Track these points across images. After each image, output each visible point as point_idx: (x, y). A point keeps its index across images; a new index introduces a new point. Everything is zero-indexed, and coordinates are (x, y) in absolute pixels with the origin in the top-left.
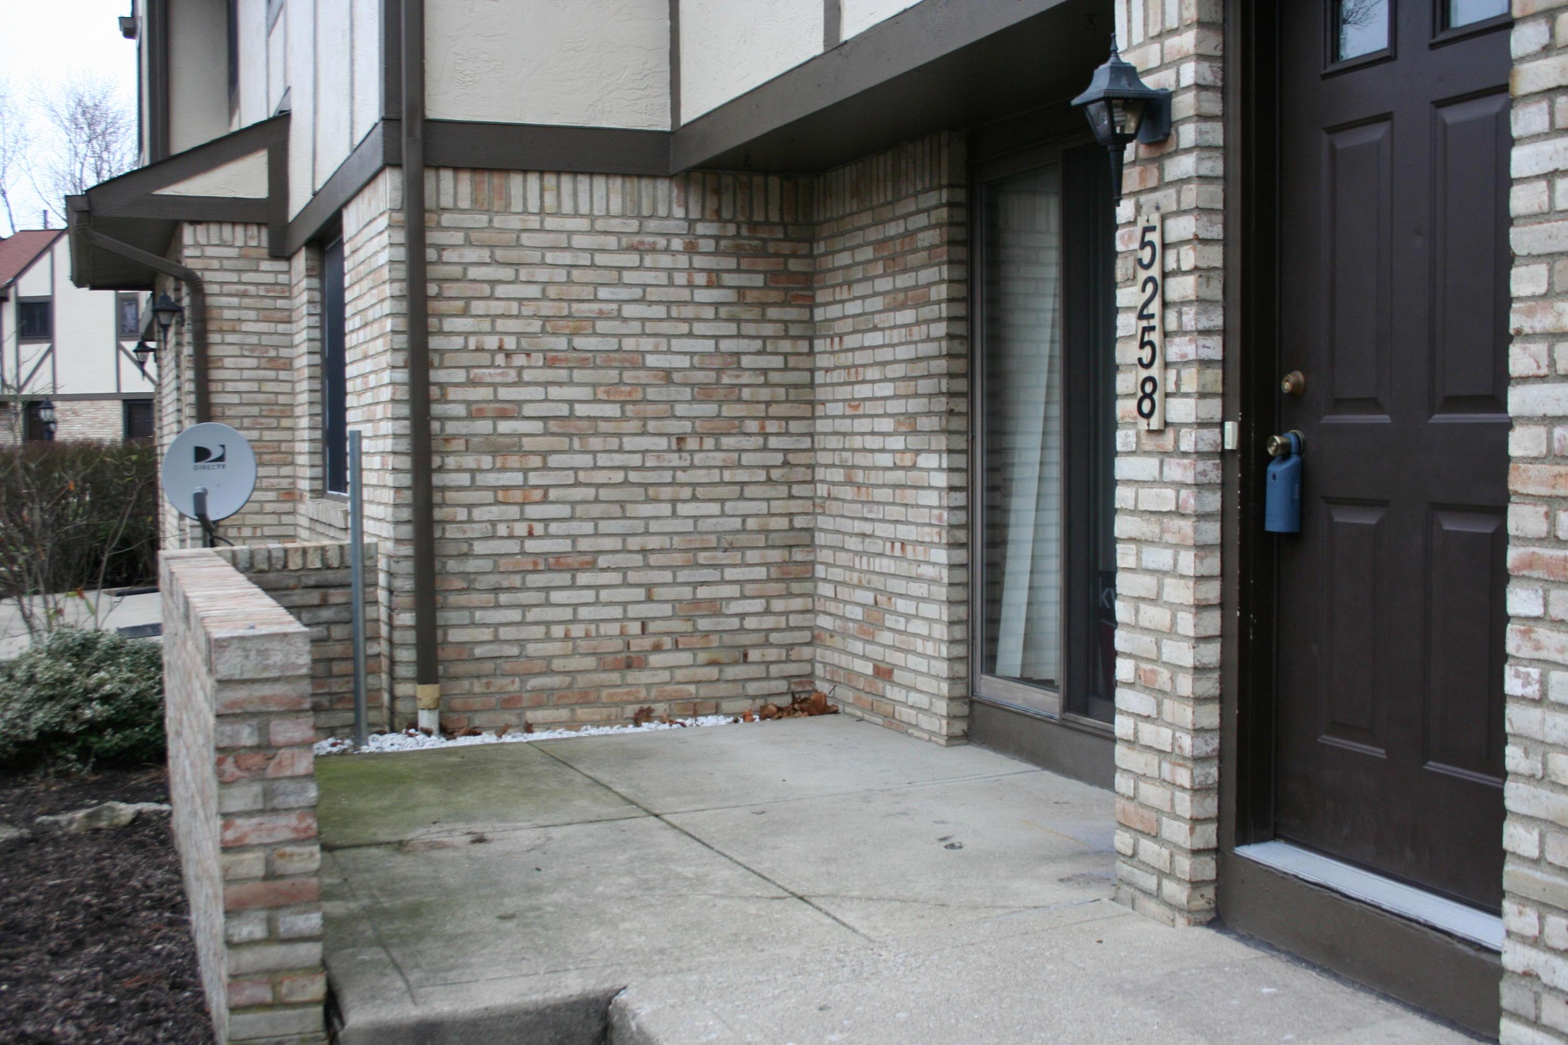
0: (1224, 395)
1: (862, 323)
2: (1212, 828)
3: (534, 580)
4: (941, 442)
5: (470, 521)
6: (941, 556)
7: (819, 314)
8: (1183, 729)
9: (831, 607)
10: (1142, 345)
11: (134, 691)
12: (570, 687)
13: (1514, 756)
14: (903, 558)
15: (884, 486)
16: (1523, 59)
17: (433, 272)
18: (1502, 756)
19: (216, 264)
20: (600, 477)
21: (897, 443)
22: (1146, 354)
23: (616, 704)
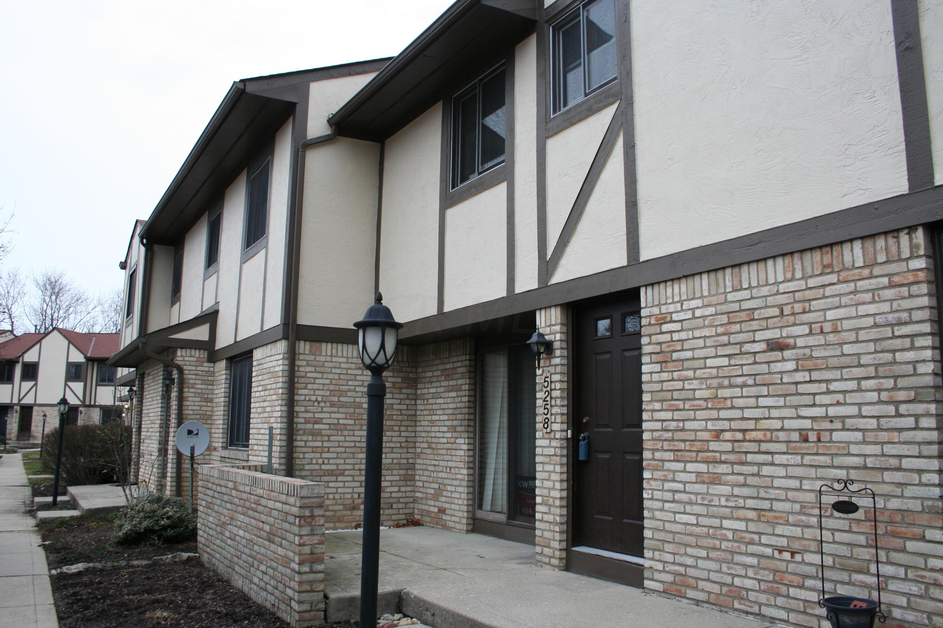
0: (567, 423)
1: (436, 396)
2: (565, 543)
3: (324, 479)
4: (466, 435)
5: (304, 458)
6: (465, 471)
7: (419, 392)
8: (557, 515)
9: (421, 490)
10: (545, 409)
11: (178, 515)
12: (334, 516)
13: (646, 513)
14: (450, 473)
15: (443, 449)
16: (644, 345)
17: (297, 374)
18: (643, 513)
19: (188, 363)
20: (347, 444)
21: (449, 435)
22: (546, 411)
23: (349, 522)
